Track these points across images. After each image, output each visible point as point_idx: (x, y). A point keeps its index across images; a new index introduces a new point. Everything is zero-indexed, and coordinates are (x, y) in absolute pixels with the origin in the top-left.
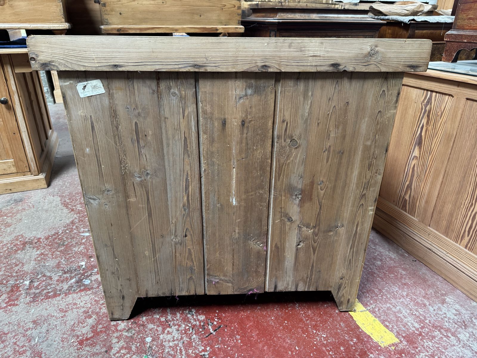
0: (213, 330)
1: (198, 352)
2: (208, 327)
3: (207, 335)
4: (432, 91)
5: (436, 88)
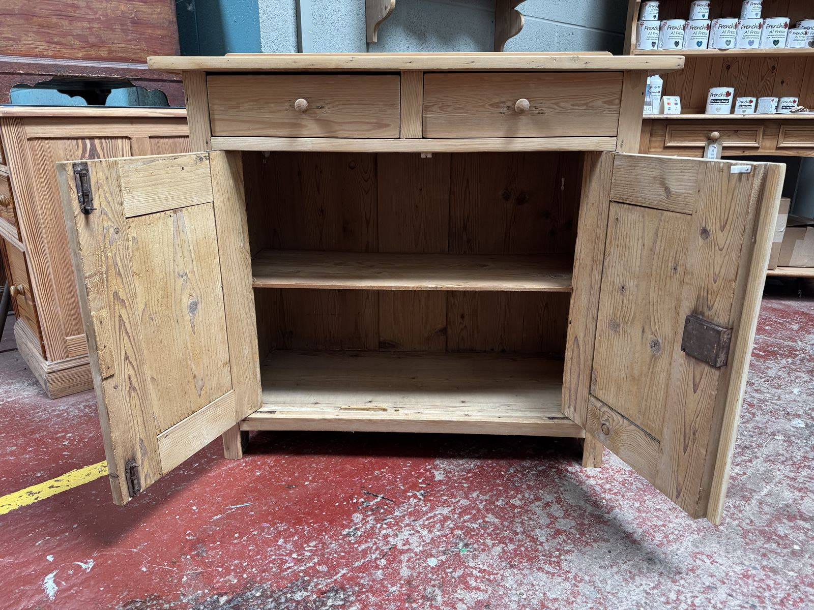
0: (377, 499)
1: (421, 502)
2: (372, 505)
3: (388, 501)
4: (92, 138)
5: (98, 132)
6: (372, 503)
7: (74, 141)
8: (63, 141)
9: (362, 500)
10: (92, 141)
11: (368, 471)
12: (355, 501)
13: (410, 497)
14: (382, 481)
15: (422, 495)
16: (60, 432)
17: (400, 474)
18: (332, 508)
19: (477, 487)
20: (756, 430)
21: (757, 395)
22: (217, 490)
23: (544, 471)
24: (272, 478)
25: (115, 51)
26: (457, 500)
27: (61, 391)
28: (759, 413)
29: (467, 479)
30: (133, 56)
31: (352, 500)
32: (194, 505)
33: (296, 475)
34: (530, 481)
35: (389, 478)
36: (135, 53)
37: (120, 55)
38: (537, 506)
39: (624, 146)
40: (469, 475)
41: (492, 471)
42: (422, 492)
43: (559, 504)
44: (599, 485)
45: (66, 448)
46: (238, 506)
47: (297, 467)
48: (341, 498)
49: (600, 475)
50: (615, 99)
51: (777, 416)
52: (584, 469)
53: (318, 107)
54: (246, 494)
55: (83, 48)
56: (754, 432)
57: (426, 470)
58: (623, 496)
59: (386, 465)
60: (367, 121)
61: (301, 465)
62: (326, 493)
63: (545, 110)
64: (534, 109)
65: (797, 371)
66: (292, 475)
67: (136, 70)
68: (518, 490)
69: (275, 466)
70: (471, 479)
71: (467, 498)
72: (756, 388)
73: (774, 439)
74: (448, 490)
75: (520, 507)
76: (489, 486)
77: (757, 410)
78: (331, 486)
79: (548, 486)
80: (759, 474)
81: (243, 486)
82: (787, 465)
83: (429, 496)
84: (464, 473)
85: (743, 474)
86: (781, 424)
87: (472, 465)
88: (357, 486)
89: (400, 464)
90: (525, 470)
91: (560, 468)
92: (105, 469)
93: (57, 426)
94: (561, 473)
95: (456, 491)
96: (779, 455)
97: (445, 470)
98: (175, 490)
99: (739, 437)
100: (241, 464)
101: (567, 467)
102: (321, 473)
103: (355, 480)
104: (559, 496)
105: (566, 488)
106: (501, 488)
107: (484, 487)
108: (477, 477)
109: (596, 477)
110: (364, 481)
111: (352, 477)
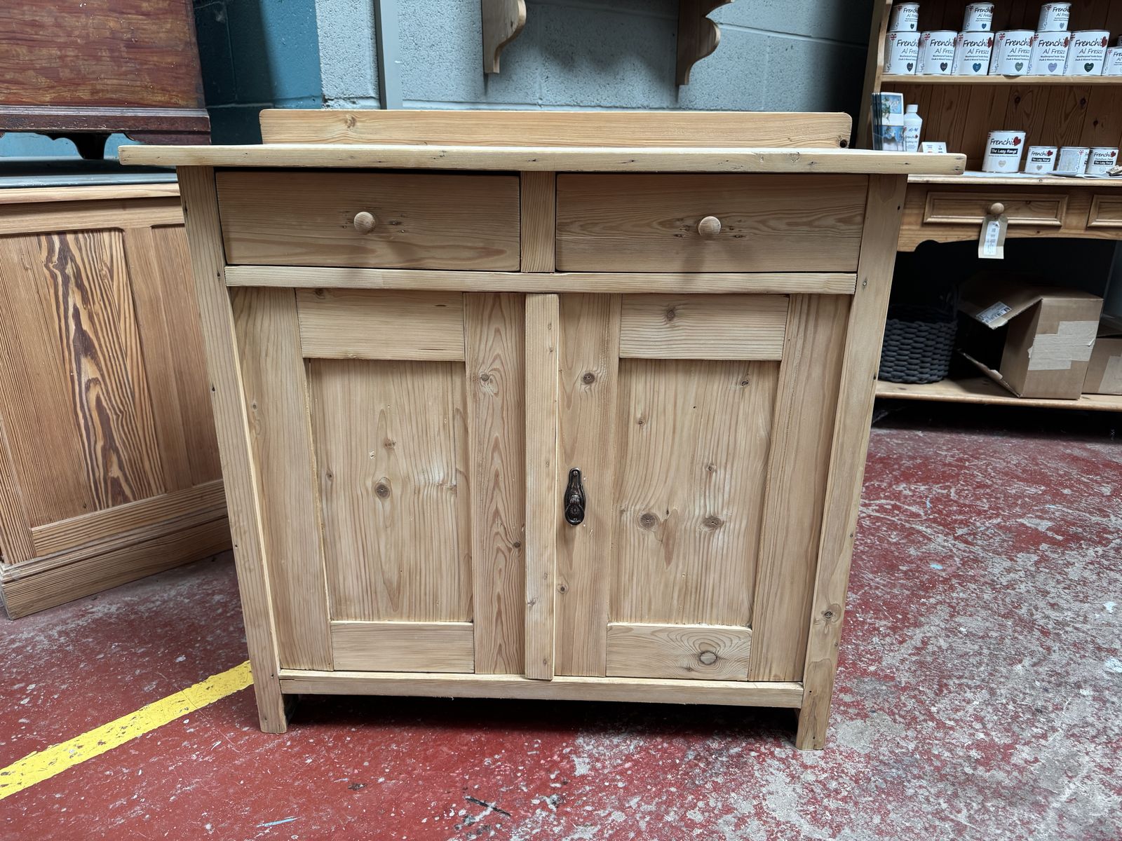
0: (485, 810)
1: (553, 816)
2: (478, 823)
3: (502, 815)
4: (61, 233)
5: (71, 223)
6: (477, 819)
7: (34, 239)
8: (16, 239)
9: (462, 812)
10: (62, 236)
11: (474, 758)
12: (452, 814)
13: (536, 807)
14: (494, 778)
15: (554, 803)
16: (19, 681)
17: (523, 763)
18: (416, 828)
19: (637, 788)
20: (1053, 679)
21: (1053, 614)
22: (244, 792)
23: (739, 755)
24: (328, 771)
25: (103, 91)
26: (607, 812)
27: (25, 607)
28: (1056, 646)
29: (622, 773)
30: (129, 97)
31: (448, 812)
32: (207, 820)
33: (366, 764)
34: (717, 775)
35: (505, 771)
36: (133, 92)
37: (109, 96)
38: (727, 823)
39: (867, 288)
40: (628, 765)
41: (661, 758)
42: (555, 797)
43: (759, 819)
44: (820, 782)
45: (24, 712)
46: (274, 823)
47: (369, 750)
48: (433, 809)
49: (822, 763)
50: (855, 216)
51: (1082, 652)
52: (799, 752)
53: (391, 223)
54: (288, 800)
55: (52, 87)
56: (1049, 682)
57: (563, 757)
58: (856, 804)
59: (502, 745)
60: (469, 244)
61: (374, 745)
62: (409, 800)
63: (744, 232)
64: (728, 230)
65: (1111, 570)
66: (359, 764)
67: (135, 118)
68: (698, 792)
69: (335, 747)
70: (629, 772)
71: (622, 808)
72: (1052, 601)
73: (1078, 695)
74: (594, 793)
75: (702, 826)
76: (656, 785)
77: (1054, 641)
78: (418, 785)
79: (745, 786)
80: (1058, 760)
81: (286, 785)
82: (1099, 744)
83: (565, 805)
84: (619, 761)
85: (1034, 762)
86: (1089, 668)
87: (632, 747)
88: (456, 787)
89: (523, 745)
90: (711, 755)
91: (763, 749)
92: (79, 751)
93: (15, 670)
94: (764, 760)
95: (607, 795)
96: (1087, 724)
97: (590, 756)
98: (182, 793)
99: (1028, 691)
100: (285, 743)
101: (772, 749)
102: (404, 760)
103: (455, 775)
104: (761, 803)
105: (772, 788)
106: (673, 789)
107: (649, 787)
108: (638, 769)
109: (815, 767)
110: (467, 777)
111: (450, 768)
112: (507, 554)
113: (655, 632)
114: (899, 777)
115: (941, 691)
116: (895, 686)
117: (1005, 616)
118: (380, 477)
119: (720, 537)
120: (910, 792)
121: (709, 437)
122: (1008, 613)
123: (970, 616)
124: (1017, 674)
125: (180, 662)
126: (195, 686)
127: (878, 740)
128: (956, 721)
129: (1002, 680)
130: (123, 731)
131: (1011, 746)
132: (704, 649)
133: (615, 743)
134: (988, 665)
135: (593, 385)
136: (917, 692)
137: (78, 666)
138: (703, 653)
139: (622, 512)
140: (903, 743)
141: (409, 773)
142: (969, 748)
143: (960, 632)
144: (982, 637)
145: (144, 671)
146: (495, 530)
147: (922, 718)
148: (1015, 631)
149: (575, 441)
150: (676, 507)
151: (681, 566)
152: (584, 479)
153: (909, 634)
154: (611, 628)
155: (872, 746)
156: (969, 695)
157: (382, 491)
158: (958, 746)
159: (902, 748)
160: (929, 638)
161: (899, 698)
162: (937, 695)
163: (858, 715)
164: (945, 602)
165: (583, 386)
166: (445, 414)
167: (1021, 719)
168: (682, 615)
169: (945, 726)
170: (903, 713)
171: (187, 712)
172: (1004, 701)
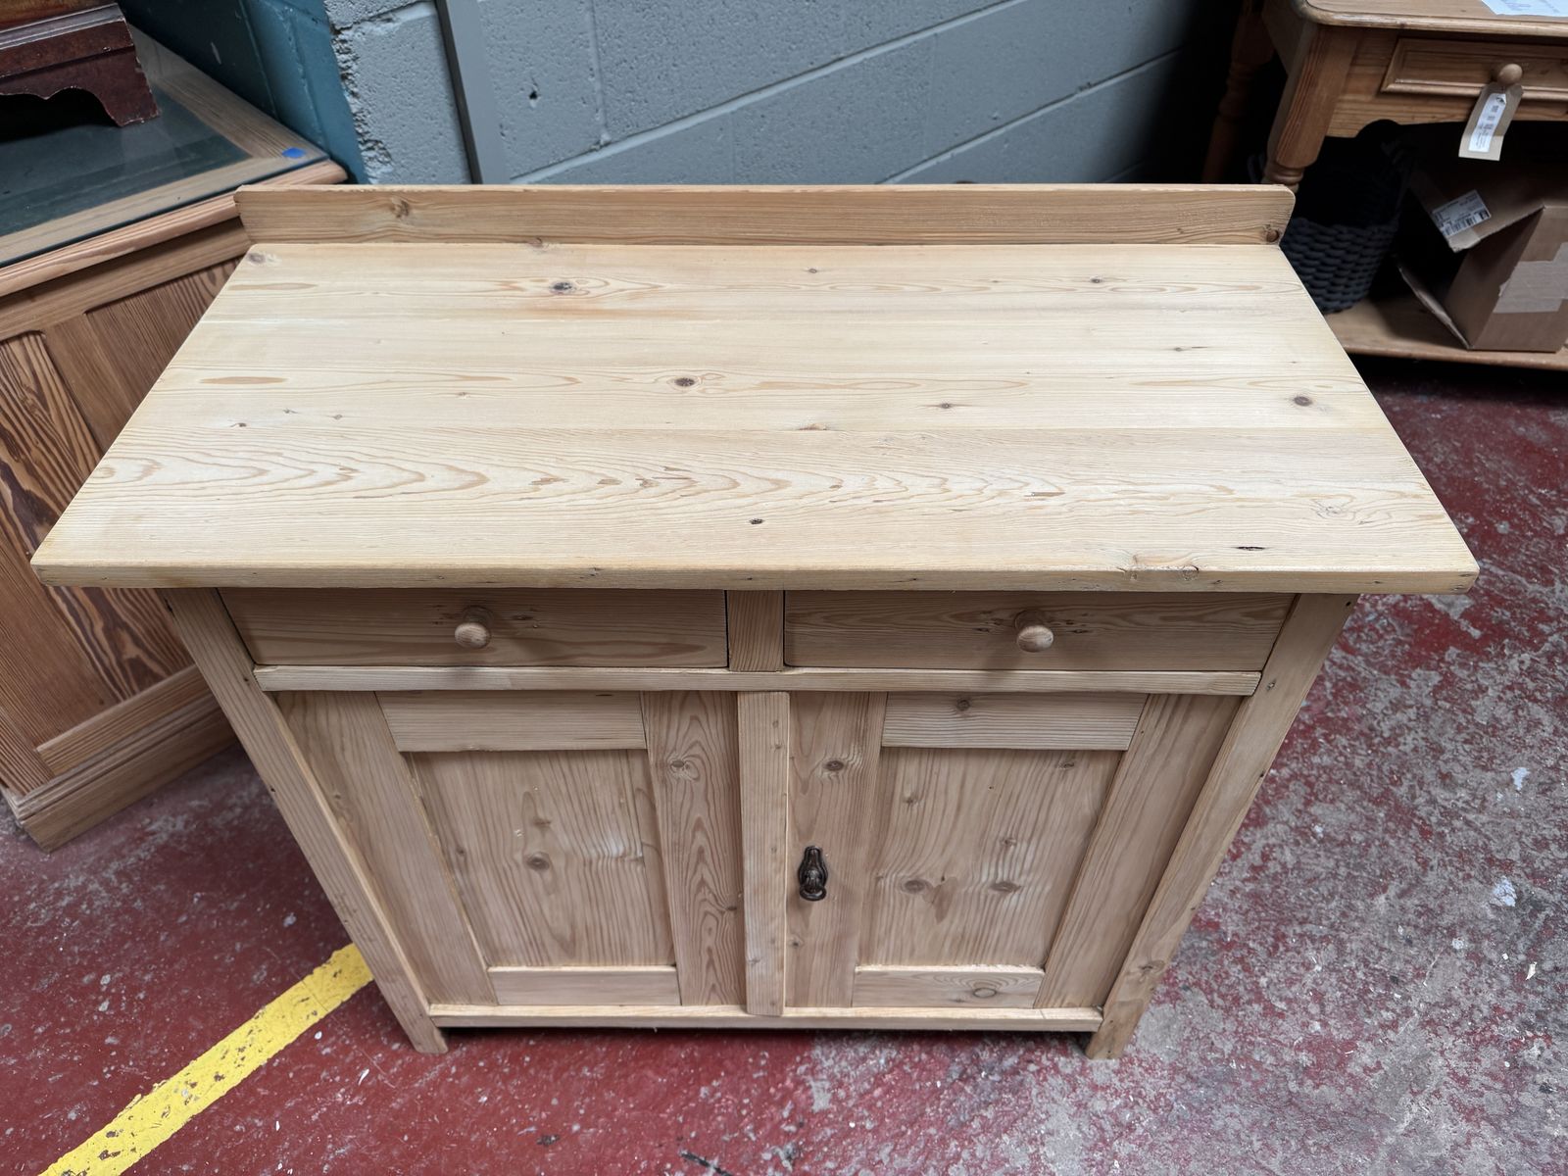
0: (707, 1172)
11: (688, 1087)
13: (767, 1165)
14: (714, 1119)
15: (789, 1158)
16: (88, 970)
17: (748, 1092)
19: (889, 1130)
20: (1421, 921)
21: (1441, 794)
22: (411, 1154)
23: (1015, 1071)
24: (509, 1115)
26: (853, 1170)
27: (59, 836)
28: (1434, 858)
29: (871, 1105)
33: (554, 1102)
34: (987, 1105)
35: (727, 1107)
39: (1273, 691)
40: (877, 1092)
41: (919, 1079)
42: (789, 1147)
44: (1111, 1114)
45: (106, 1026)
47: (556, 1079)
48: (643, 1173)
49: (1115, 1080)
51: (1468, 870)
52: (1090, 1062)
53: (516, 618)
56: (1416, 927)
57: (797, 1081)
58: (1152, 1147)
59: (721, 1066)
60: (645, 640)
61: (561, 1070)
62: (614, 1160)
65: (1536, 701)
66: (545, 1104)
68: (963, 1135)
69: (512, 1075)
70: (879, 1104)
72: (1444, 771)
73: (1448, 950)
74: (837, 1140)
76: (912, 1125)
77: (1435, 848)
78: (622, 1135)
79: (1019, 1123)
80: (1405, 1066)
81: (461, 1141)
82: (1460, 1037)
83: (803, 1161)
84: (867, 1086)
85: (1375, 1070)
86: (1470, 897)
87: (882, 1061)
88: (669, 1136)
89: (746, 1062)
90: (980, 1071)
91: (1045, 1062)
92: (194, 1092)
93: (76, 949)
94: (1045, 1079)
95: (852, 1144)
96: (1451, 1002)
97: (831, 1077)
98: (336, 1159)
99: (1386, 945)
100: (449, 1069)
101: (1056, 1059)
102: (601, 1095)
103: (666, 1116)
104: (1038, 1151)
105: (1050, 1125)
106: (932, 1131)
107: (903, 1128)
108: (891, 1100)
109: (1108, 1087)
110: (681, 1119)
111: (659, 1107)
112: (719, 916)
113: (917, 975)
114: (1209, 1101)
115: (1276, 947)
116: (1220, 941)
117: (1377, 802)
118: (535, 851)
119: (1012, 900)
120: (1218, 1124)
121: (1009, 812)
122: (1382, 793)
123: (1332, 801)
124: (1377, 913)
125: (290, 926)
126: (317, 971)
127: (1188, 1039)
128: (1289, 1001)
129: (1356, 924)
130: (241, 1055)
131: (1350, 1044)
132: (979, 986)
133: (862, 1054)
134: (1342, 897)
135: (841, 772)
136: (1245, 952)
137: (157, 938)
138: (977, 990)
139: (878, 879)
140: (1218, 1044)
141: (610, 1116)
142: (1299, 1049)
143: (1314, 835)
144: (1342, 844)
145: (246, 945)
146: (700, 897)
147: (1246, 998)
148: (1386, 830)
149: (814, 821)
150: (956, 874)
151: (956, 921)
152: (826, 855)
153: (1246, 840)
154: (859, 973)
155: (1179, 1049)
156: (1311, 955)
157: (538, 864)
158: (1286, 1046)
159: (1216, 1052)
160: (1272, 847)
161: (1221, 962)
162: (1270, 955)
163: (1167, 994)
164: (1301, 774)
165: (826, 773)
166: (620, 794)
167: (1370, 996)
168: (954, 957)
169: (1273, 1012)
170: (1223, 990)
171: (315, 1020)
172: (1353, 964)
